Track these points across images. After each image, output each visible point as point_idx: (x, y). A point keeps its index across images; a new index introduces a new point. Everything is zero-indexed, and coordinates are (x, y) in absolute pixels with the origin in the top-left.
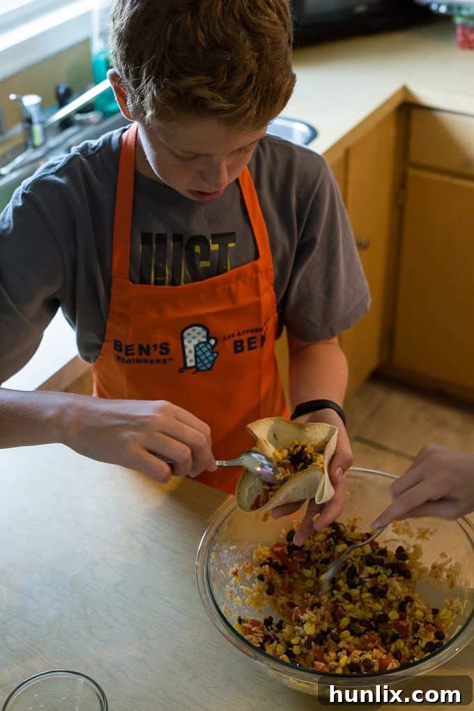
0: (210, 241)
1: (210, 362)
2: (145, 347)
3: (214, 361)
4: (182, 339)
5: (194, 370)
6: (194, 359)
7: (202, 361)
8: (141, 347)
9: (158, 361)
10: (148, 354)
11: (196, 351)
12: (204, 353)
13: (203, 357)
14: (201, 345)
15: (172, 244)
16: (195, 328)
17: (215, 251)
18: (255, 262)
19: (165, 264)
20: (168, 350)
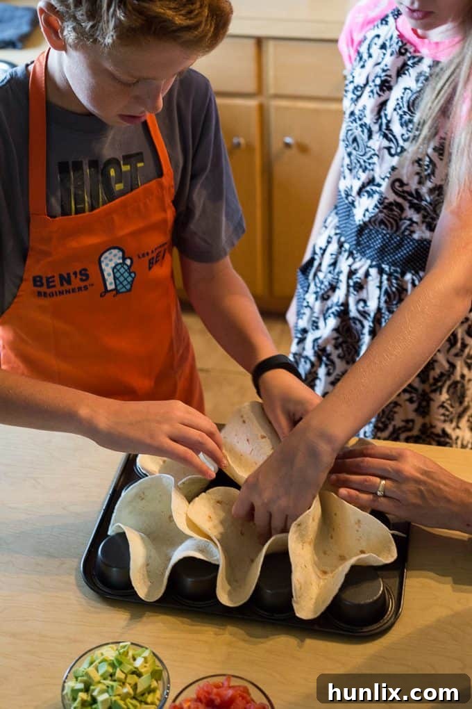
0: (122, 162)
1: (129, 283)
2: (66, 276)
3: (132, 281)
4: (100, 263)
5: (114, 292)
6: (113, 281)
7: (121, 283)
8: (61, 277)
9: (80, 289)
10: (69, 282)
11: (114, 273)
12: (122, 275)
13: (122, 279)
14: (118, 267)
15: (88, 171)
16: (112, 251)
17: (126, 172)
18: (159, 179)
19: (83, 191)
20: (87, 276)
